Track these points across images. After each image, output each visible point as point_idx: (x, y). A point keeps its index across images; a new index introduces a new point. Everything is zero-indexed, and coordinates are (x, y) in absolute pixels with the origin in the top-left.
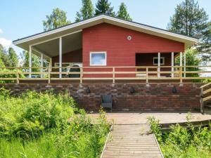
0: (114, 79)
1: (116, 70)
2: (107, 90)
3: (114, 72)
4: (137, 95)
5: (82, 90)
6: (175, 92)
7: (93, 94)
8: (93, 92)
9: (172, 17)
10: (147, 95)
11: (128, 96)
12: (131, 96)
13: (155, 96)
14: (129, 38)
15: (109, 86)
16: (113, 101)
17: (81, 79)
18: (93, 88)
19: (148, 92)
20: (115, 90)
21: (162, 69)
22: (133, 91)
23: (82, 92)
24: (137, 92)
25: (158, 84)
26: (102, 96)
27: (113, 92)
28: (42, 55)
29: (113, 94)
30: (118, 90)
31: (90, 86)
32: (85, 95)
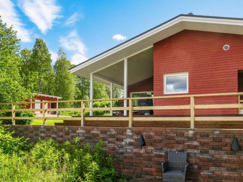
0: (192, 119)
2: (178, 143)
3: (192, 107)
5: (131, 140)
7: (151, 148)
8: (151, 145)
11: (226, 157)
14: (226, 47)
15: (182, 135)
17: (130, 119)
20: (195, 143)
23: (131, 144)
26: (167, 153)
27: (189, 147)
28: (112, 84)
29: (189, 151)
30: (202, 144)
31: (144, 134)
32: (136, 150)
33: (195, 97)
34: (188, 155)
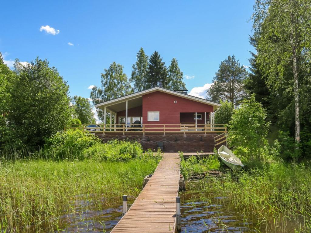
0: (164, 132)
1: (166, 126)
2: (160, 139)
3: (164, 128)
4: (179, 142)
5: (145, 139)
6: (201, 140)
7: (151, 141)
8: (152, 140)
9: (217, 72)
10: (185, 142)
11: (173, 143)
12: (175, 143)
13: (189, 143)
14: (175, 102)
15: (161, 137)
16: (164, 145)
17: (144, 132)
18: (151, 138)
19: (185, 140)
20: (165, 139)
21: (198, 126)
22: (176, 140)
23: (144, 140)
24: (179, 140)
25: (191, 135)
26: (157, 143)
27: (164, 140)
28: (111, 112)
29: (164, 141)
30: (167, 139)
31: (149, 137)
32: (146, 142)
33: (165, 125)
34: (163, 143)
